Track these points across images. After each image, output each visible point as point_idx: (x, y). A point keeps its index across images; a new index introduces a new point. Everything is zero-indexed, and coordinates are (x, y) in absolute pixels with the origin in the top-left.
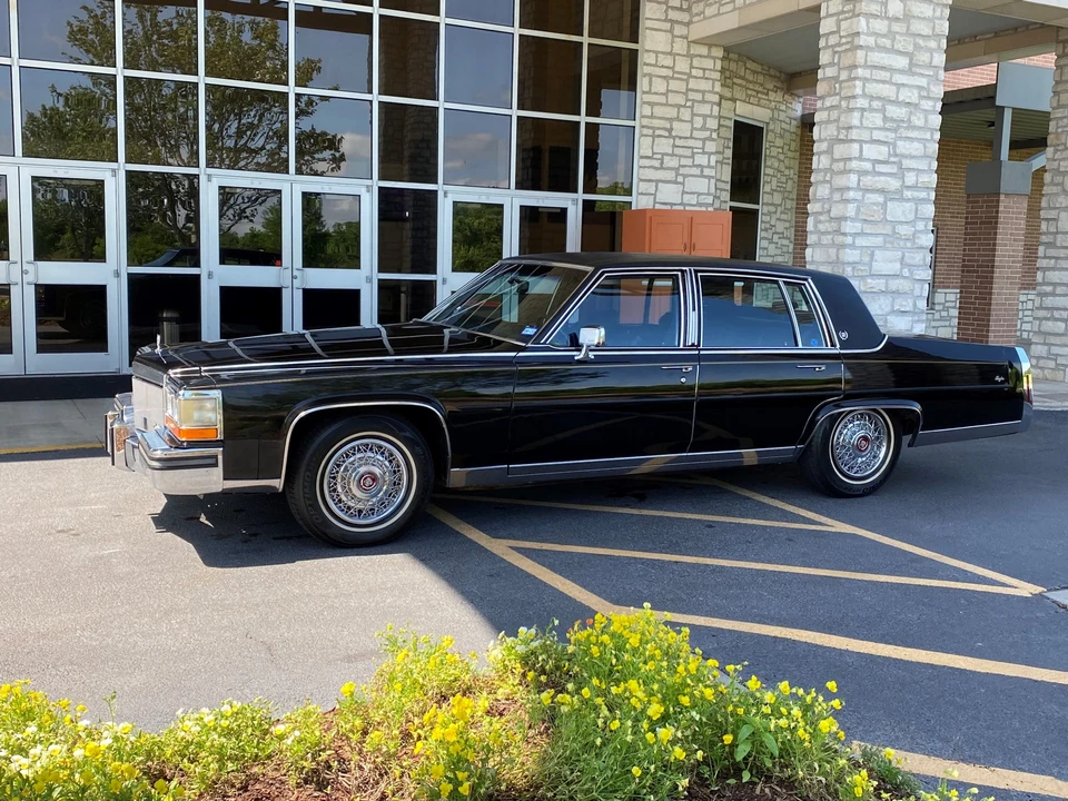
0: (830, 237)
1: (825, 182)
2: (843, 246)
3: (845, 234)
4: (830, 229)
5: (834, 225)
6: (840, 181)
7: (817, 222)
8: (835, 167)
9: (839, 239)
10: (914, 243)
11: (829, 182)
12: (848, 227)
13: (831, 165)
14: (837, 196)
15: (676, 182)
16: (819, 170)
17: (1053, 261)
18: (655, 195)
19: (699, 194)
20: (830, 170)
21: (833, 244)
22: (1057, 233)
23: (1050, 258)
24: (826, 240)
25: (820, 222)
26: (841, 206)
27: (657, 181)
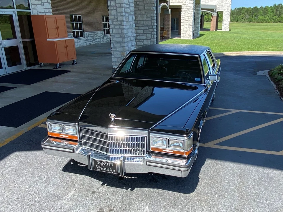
0: (118, 26)
1: (114, 10)
2: (123, 29)
3: (123, 26)
4: (118, 24)
5: (120, 23)
6: (119, 10)
7: (113, 22)
8: (117, 5)
9: (122, 27)
10: (133, 27)
11: (116, 10)
12: (124, 23)
13: (116, 5)
14: (119, 14)
15: (41, 5)
16: (111, 6)
17: (138, 27)
18: (37, 9)
19: (48, 9)
20: (115, 6)
21: (119, 28)
22: (138, 20)
23: (137, 27)
24: (117, 27)
25: (114, 22)
26: (121, 17)
27: (37, 5)
